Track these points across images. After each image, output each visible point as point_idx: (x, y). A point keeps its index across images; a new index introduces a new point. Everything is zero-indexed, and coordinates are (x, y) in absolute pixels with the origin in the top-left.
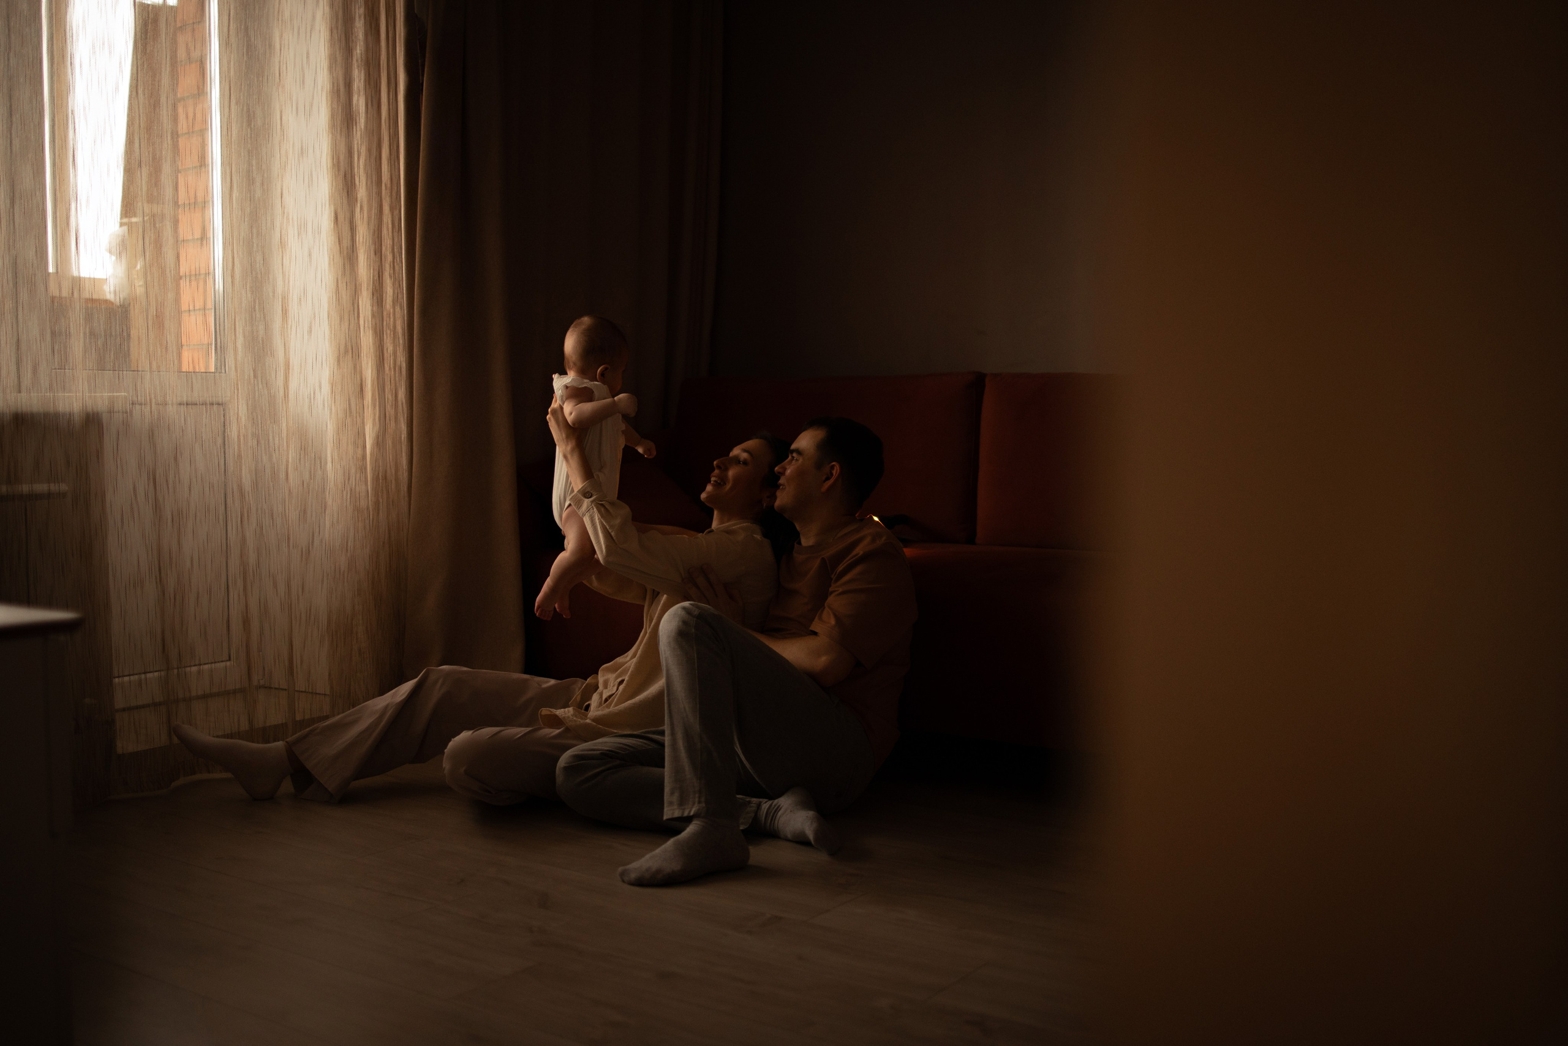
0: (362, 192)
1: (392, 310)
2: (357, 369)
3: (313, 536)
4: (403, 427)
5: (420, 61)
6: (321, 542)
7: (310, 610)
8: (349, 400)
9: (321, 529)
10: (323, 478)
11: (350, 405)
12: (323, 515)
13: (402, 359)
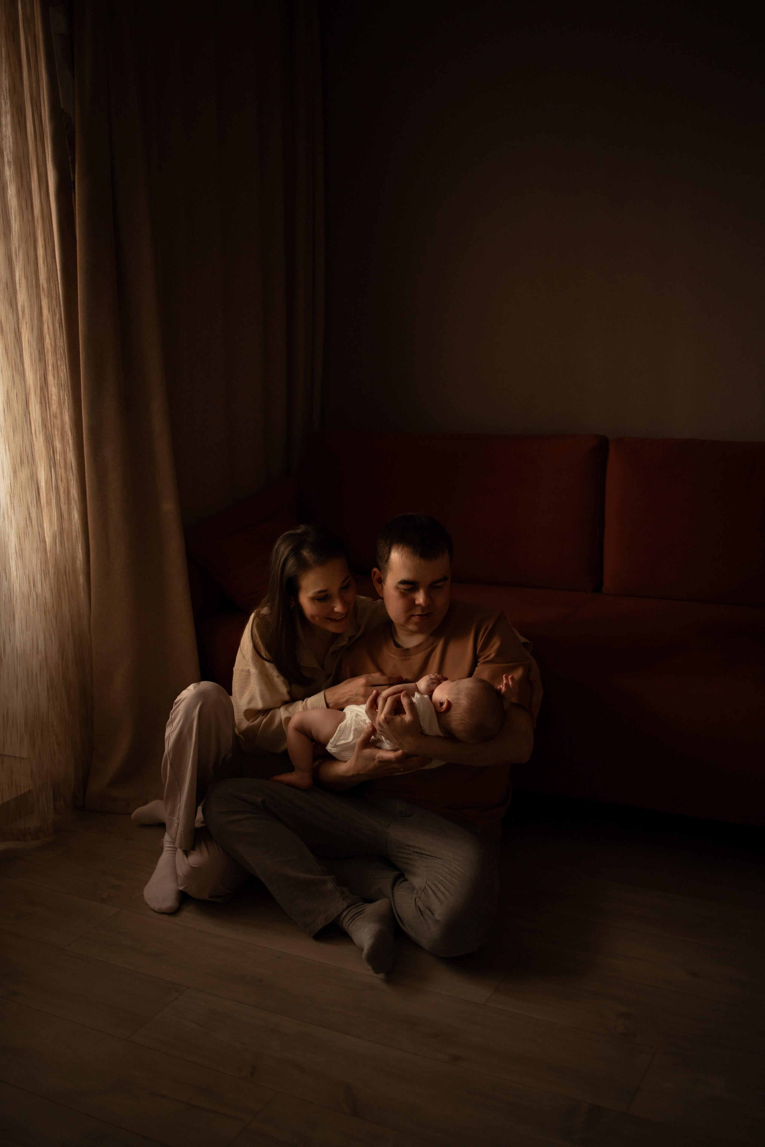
0: (22, 297)
1: (58, 411)
2: (33, 478)
3: (4, 643)
4: (76, 515)
5: (69, 158)
6: (13, 648)
7: (7, 714)
8: (28, 509)
9: (11, 637)
10: (9, 589)
11: (29, 514)
12: (12, 623)
13: (71, 457)
